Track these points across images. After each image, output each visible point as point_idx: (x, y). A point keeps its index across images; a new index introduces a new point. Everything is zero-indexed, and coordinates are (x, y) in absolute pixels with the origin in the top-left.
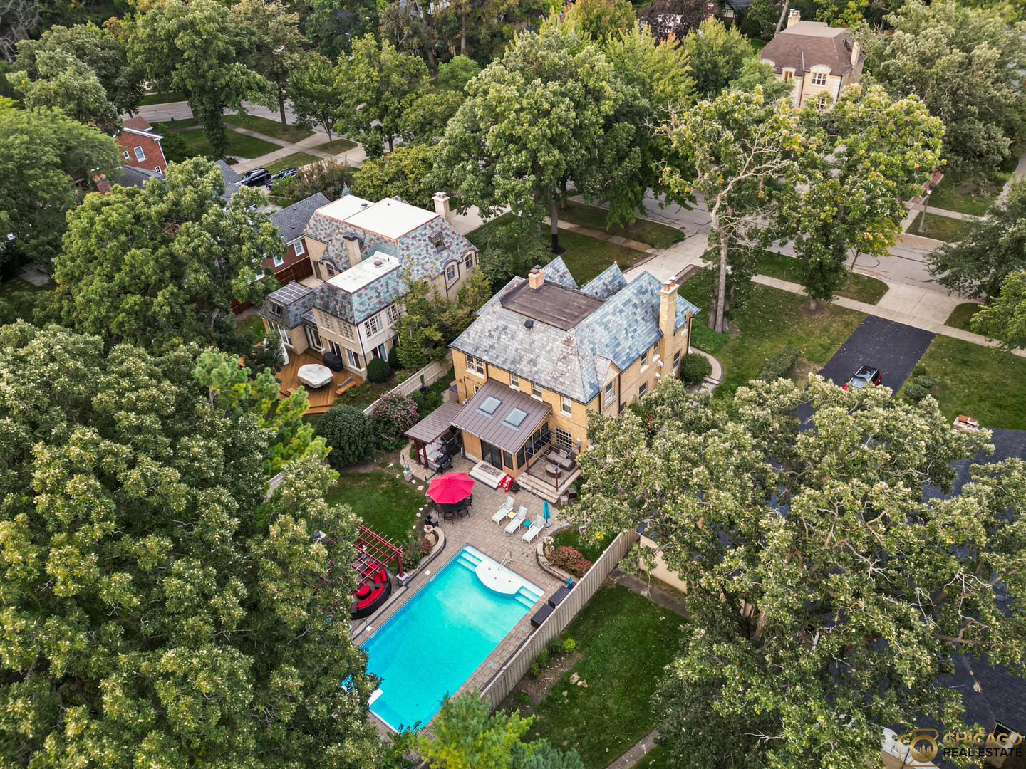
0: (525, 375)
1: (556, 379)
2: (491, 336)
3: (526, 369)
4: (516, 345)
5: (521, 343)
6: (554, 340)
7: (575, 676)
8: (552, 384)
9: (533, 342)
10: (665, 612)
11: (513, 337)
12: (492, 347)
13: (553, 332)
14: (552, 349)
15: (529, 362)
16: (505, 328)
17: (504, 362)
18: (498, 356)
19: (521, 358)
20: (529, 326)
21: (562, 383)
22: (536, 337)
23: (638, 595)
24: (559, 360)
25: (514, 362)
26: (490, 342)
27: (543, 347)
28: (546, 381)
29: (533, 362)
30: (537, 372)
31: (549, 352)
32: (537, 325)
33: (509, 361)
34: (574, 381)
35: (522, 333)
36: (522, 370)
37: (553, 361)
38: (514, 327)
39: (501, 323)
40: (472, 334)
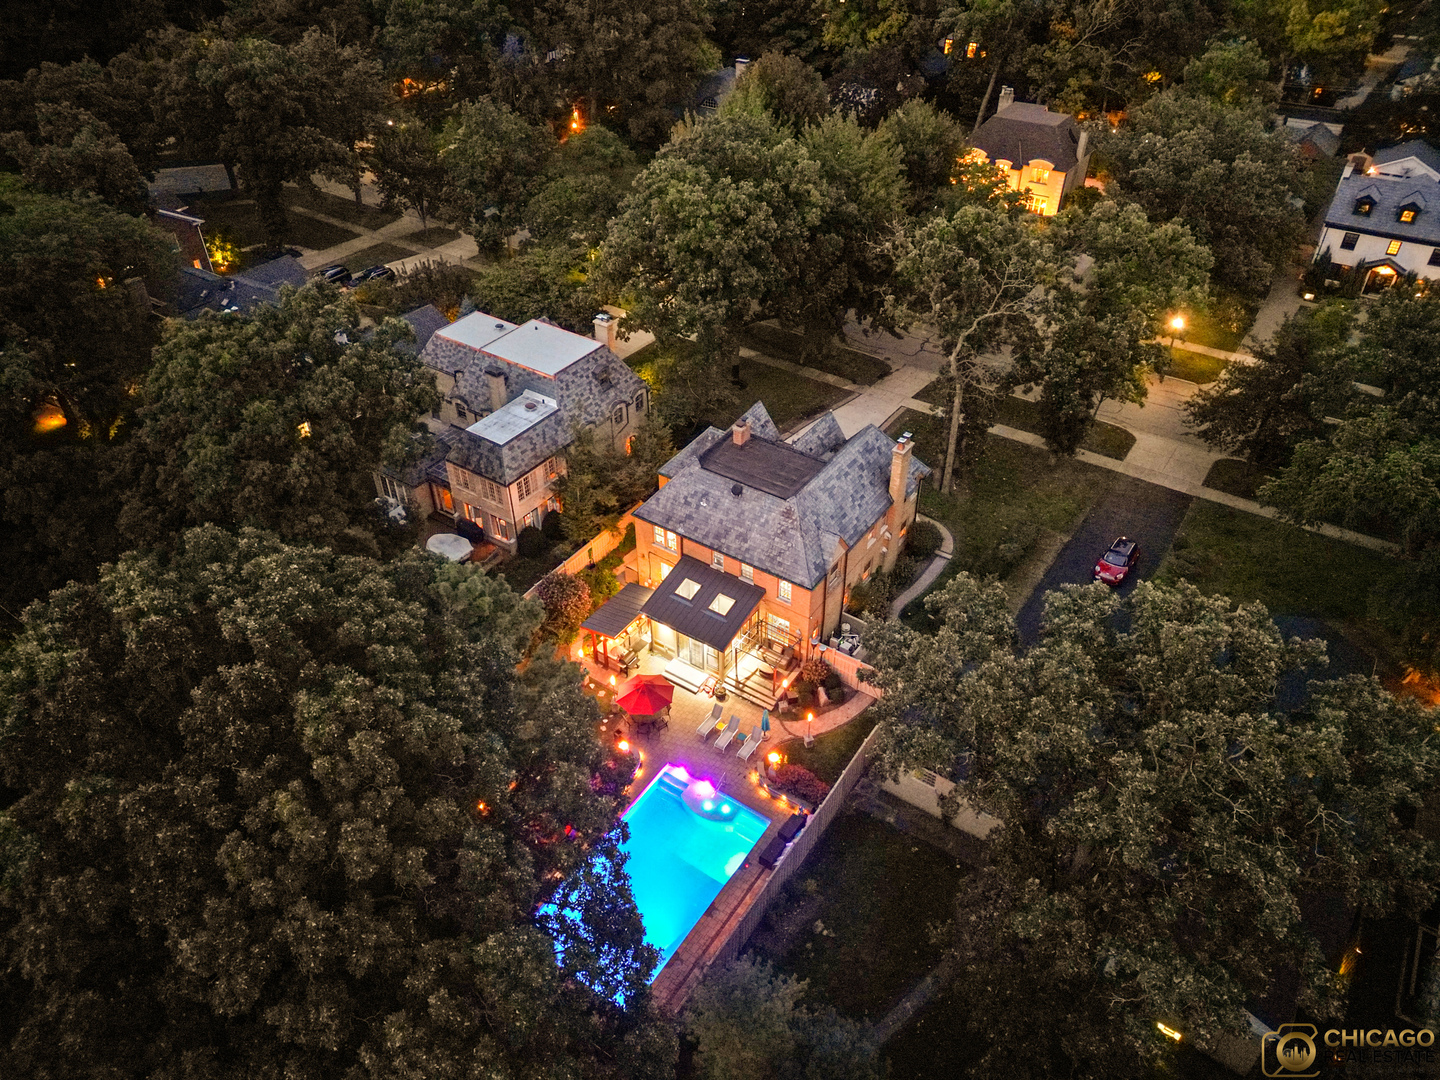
0: (732, 553)
1: (773, 559)
2: (687, 503)
3: (734, 546)
4: (720, 515)
5: (727, 512)
6: (770, 511)
7: (819, 925)
8: (768, 565)
9: (743, 512)
10: (917, 842)
11: (716, 506)
12: (689, 517)
13: (768, 501)
14: (767, 521)
15: (737, 537)
16: (705, 495)
17: (706, 536)
18: (696, 529)
19: (727, 532)
20: (737, 492)
21: (780, 564)
22: (746, 506)
23: (882, 822)
24: (777, 535)
25: (717, 536)
26: (687, 511)
27: (756, 519)
28: (760, 560)
29: (744, 538)
30: (747, 550)
31: (763, 525)
32: (747, 491)
33: (711, 535)
34: (796, 562)
35: (728, 501)
36: (728, 547)
37: (769, 537)
38: (718, 493)
39: (700, 487)
40: (662, 500)
